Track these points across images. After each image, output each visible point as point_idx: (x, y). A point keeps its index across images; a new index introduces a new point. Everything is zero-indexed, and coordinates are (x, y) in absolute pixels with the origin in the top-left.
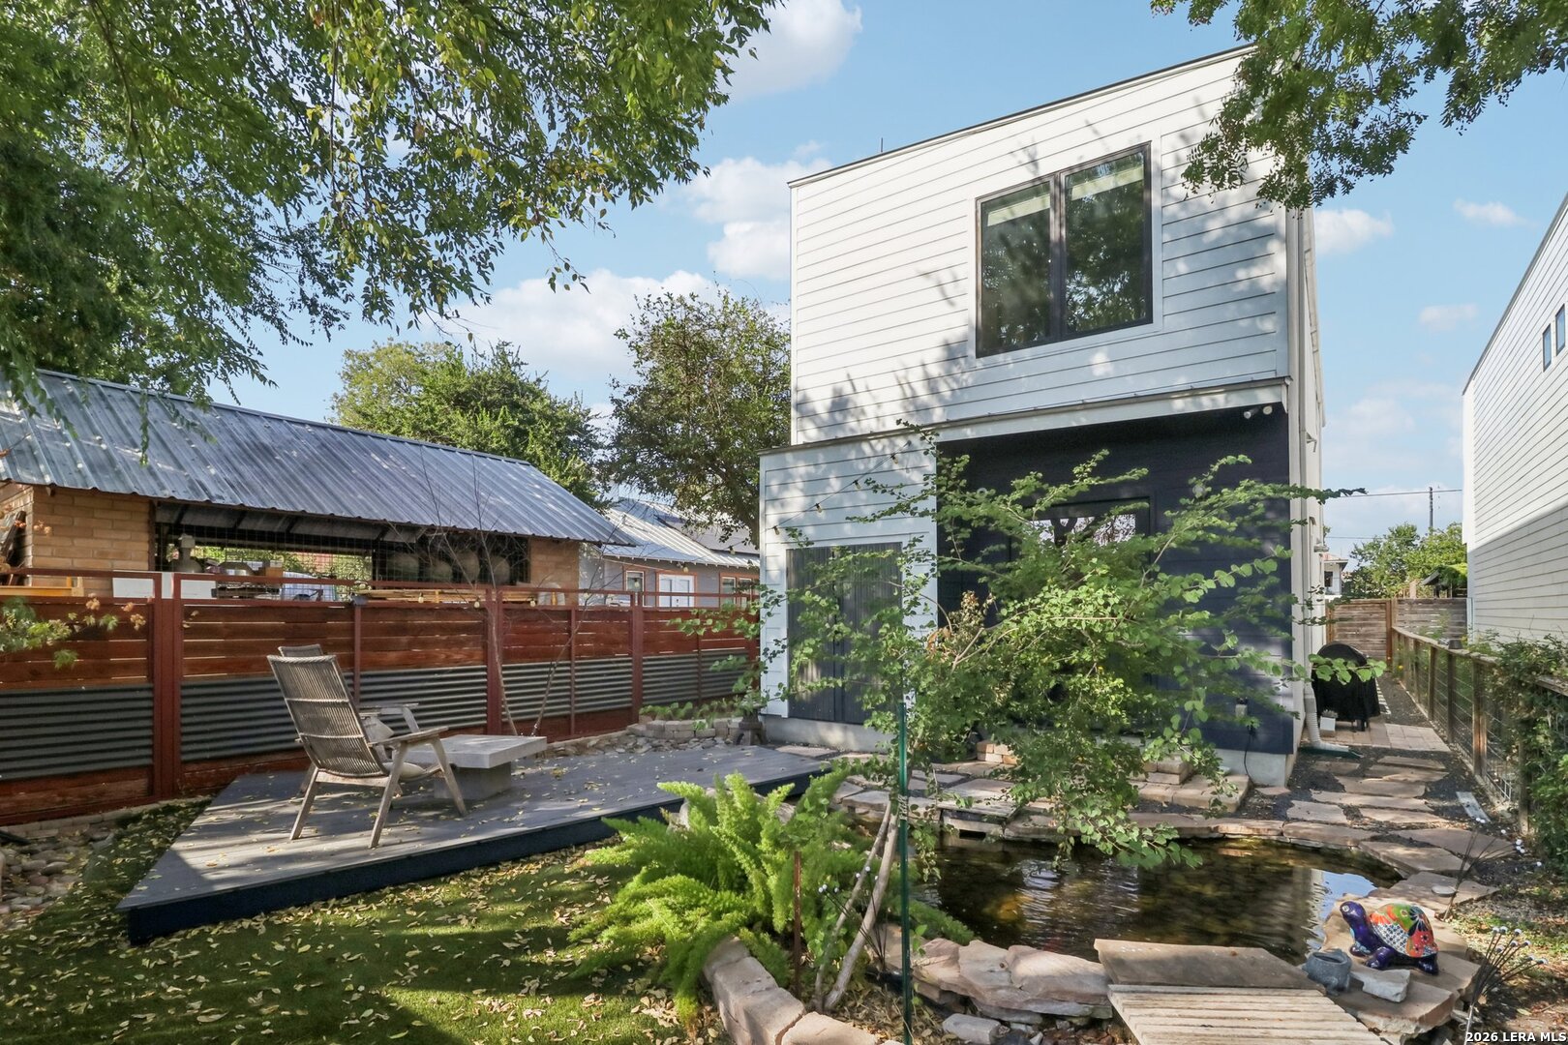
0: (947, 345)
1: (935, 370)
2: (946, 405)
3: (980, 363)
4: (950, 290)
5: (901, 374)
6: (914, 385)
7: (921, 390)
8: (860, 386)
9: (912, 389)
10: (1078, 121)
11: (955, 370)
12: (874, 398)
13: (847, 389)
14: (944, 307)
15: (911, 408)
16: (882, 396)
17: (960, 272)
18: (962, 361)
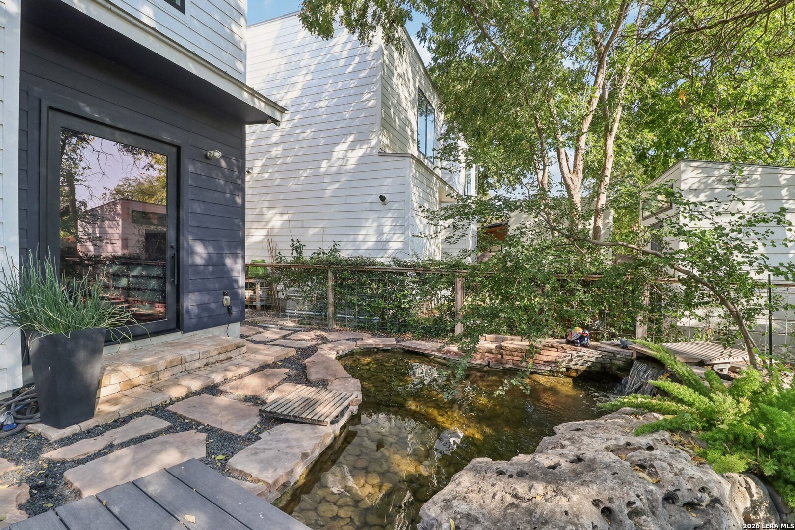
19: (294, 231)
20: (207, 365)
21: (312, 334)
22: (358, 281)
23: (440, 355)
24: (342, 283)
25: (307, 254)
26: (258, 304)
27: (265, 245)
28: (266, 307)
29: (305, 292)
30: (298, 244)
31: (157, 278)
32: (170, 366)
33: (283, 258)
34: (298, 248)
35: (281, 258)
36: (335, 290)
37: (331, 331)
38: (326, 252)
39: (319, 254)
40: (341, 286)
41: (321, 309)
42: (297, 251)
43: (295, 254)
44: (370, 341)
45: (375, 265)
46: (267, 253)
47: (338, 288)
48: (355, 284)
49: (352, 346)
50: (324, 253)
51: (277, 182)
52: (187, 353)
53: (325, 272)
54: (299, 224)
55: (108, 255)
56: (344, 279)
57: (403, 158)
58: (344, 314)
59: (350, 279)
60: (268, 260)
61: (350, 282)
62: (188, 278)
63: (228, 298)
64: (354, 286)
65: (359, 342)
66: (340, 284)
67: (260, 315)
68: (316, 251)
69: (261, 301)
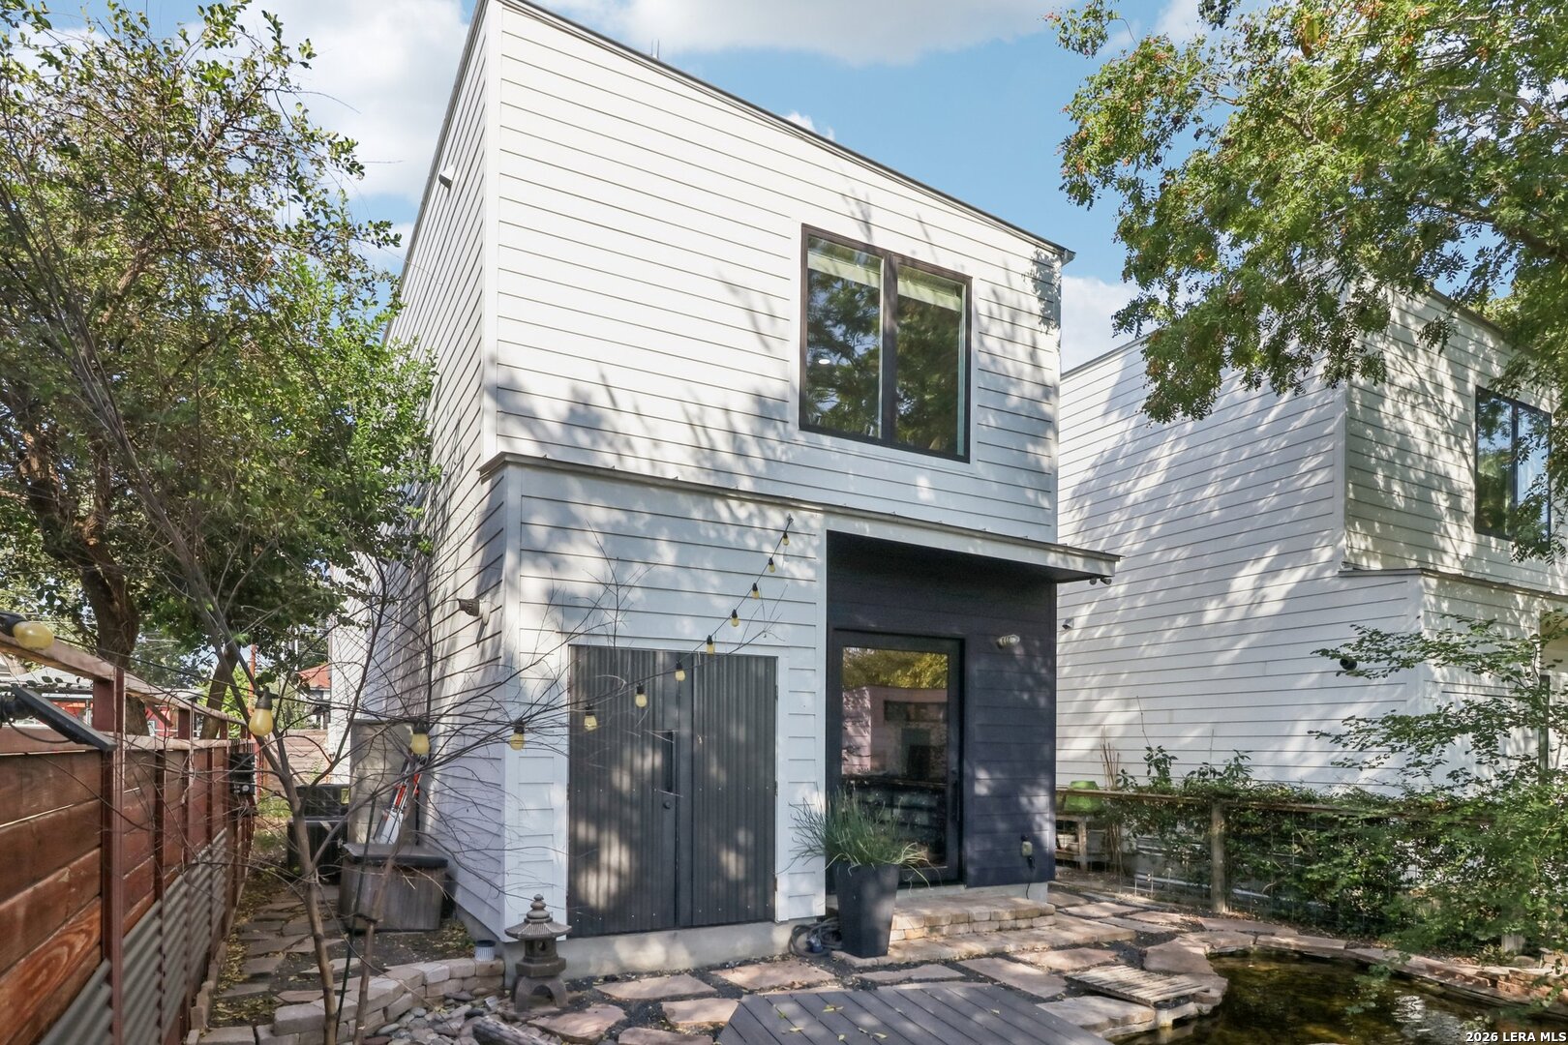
0: (759, 398)
1: (743, 426)
2: (756, 477)
3: (802, 437)
4: (764, 323)
5: (693, 409)
6: (713, 433)
7: (722, 442)
8: (624, 401)
9: (710, 439)
10: (912, 209)
11: (771, 434)
12: (647, 428)
13: (600, 398)
14: (753, 344)
15: (708, 465)
16: (664, 431)
17: (779, 308)
18: (780, 425)
19: (1151, 731)
20: (1000, 930)
21: (1177, 917)
22: (1274, 830)
23: (1434, 978)
24: (1239, 832)
25: (1177, 774)
26: (1083, 859)
27: (1098, 755)
28: (1097, 867)
29: (1167, 843)
30: (1160, 756)
31: (930, 810)
32: (955, 921)
33: (1130, 780)
34: (1160, 762)
35: (1126, 780)
36: (1225, 844)
37: (1216, 916)
38: (1221, 769)
39: (1204, 774)
40: (1237, 836)
41: (1200, 877)
42: (1158, 768)
43: (1154, 773)
44: (1287, 938)
45: (1315, 801)
46: (1100, 769)
47: (1231, 841)
48: (1267, 834)
49: (1248, 942)
50: (1214, 772)
51: (1118, 642)
52: (975, 910)
53: (1204, 810)
54: (1164, 717)
55: (856, 771)
56: (1246, 825)
57: (1403, 579)
58: (1248, 890)
59: (1258, 825)
60: (1103, 783)
61: (1255, 830)
62: (971, 813)
63: (1027, 843)
64: (1265, 839)
65: (1262, 938)
66: (1236, 833)
67: (1086, 878)
68: (1197, 769)
69: (1089, 854)
